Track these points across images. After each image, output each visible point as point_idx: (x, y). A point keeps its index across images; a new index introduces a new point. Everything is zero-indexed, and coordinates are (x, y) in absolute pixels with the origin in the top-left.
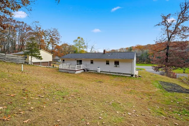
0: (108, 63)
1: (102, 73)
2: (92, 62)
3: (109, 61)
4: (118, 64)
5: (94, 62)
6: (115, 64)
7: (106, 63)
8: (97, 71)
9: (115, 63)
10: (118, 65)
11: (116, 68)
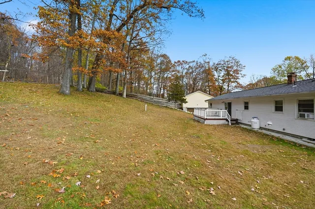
0: (279, 109)
1: (264, 131)
3: (281, 102)
5: (250, 106)
6: (299, 111)
7: (276, 107)
8: (250, 126)
9: (299, 105)
11: (302, 122)
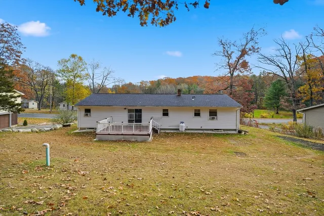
0: (197, 114)
1: (187, 131)
2: (166, 113)
3: (199, 110)
4: (216, 115)
5: (170, 113)
6: (210, 115)
7: (195, 114)
8: (178, 129)
9: (210, 112)
10: (215, 117)
11: (213, 121)
